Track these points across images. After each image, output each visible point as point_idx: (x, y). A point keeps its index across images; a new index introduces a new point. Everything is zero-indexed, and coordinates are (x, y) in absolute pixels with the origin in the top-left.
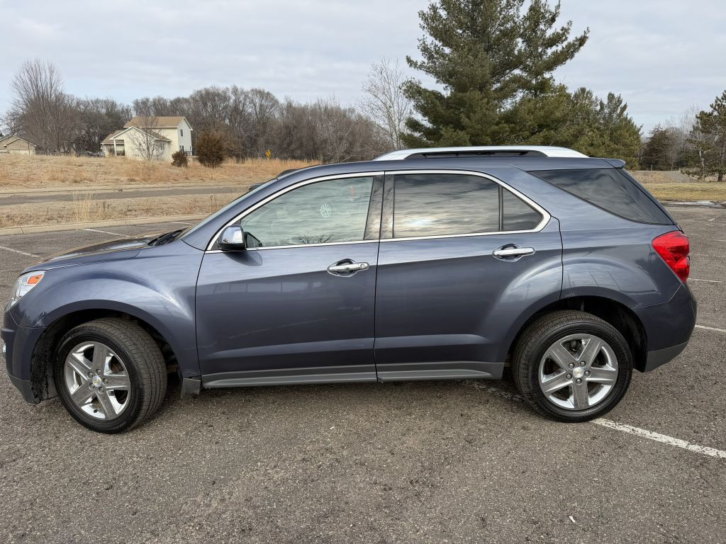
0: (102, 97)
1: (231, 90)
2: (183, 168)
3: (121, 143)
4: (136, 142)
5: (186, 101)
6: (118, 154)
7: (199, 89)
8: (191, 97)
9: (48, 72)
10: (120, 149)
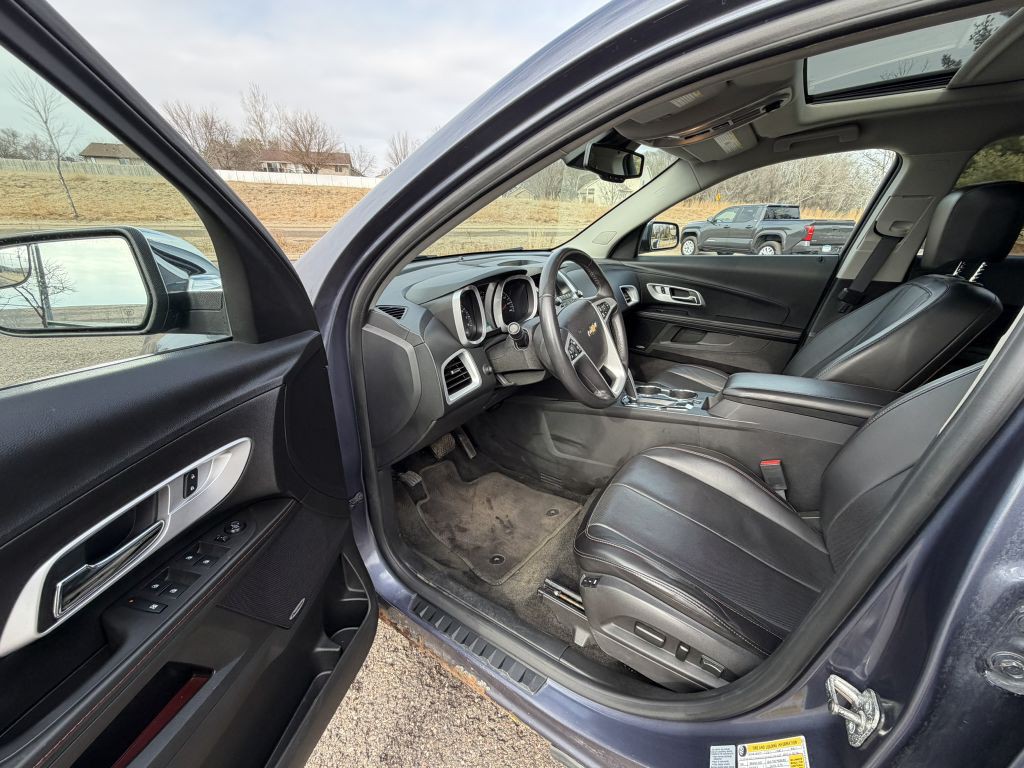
3: (592, 192)
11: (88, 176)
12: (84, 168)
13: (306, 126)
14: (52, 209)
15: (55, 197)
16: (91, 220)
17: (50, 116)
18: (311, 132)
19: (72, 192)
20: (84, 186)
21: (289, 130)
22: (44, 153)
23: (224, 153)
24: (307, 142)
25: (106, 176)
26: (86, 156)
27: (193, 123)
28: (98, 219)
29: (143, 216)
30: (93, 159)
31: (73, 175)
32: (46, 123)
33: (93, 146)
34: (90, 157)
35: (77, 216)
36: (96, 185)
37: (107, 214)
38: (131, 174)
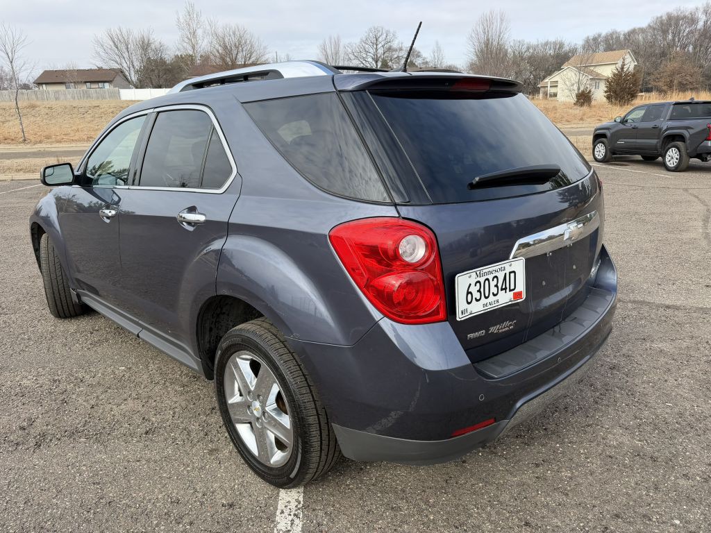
0: (552, 39)
1: (702, 10)
2: (585, 108)
3: (555, 85)
4: (567, 83)
5: (642, 30)
6: (551, 96)
7: (659, 15)
8: (649, 25)
9: (499, 20)
10: (553, 90)
11: (38, 103)
12: (36, 95)
13: (234, 40)
14: (7, 135)
15: (11, 123)
16: (35, 143)
17: (16, 57)
18: (238, 46)
19: (23, 119)
20: (33, 113)
21: (217, 46)
22: (6, 82)
23: (156, 72)
24: (234, 56)
25: (53, 103)
26: (39, 83)
27: (131, 46)
28: (40, 142)
29: (76, 138)
30: (44, 86)
31: (26, 104)
32: (11, 62)
33: (46, 73)
34: (42, 84)
35: (25, 140)
36: (43, 111)
37: (48, 137)
38: (74, 98)
